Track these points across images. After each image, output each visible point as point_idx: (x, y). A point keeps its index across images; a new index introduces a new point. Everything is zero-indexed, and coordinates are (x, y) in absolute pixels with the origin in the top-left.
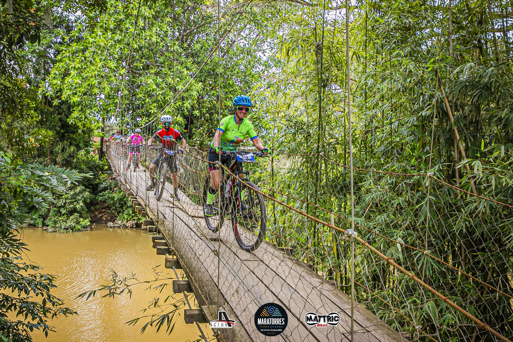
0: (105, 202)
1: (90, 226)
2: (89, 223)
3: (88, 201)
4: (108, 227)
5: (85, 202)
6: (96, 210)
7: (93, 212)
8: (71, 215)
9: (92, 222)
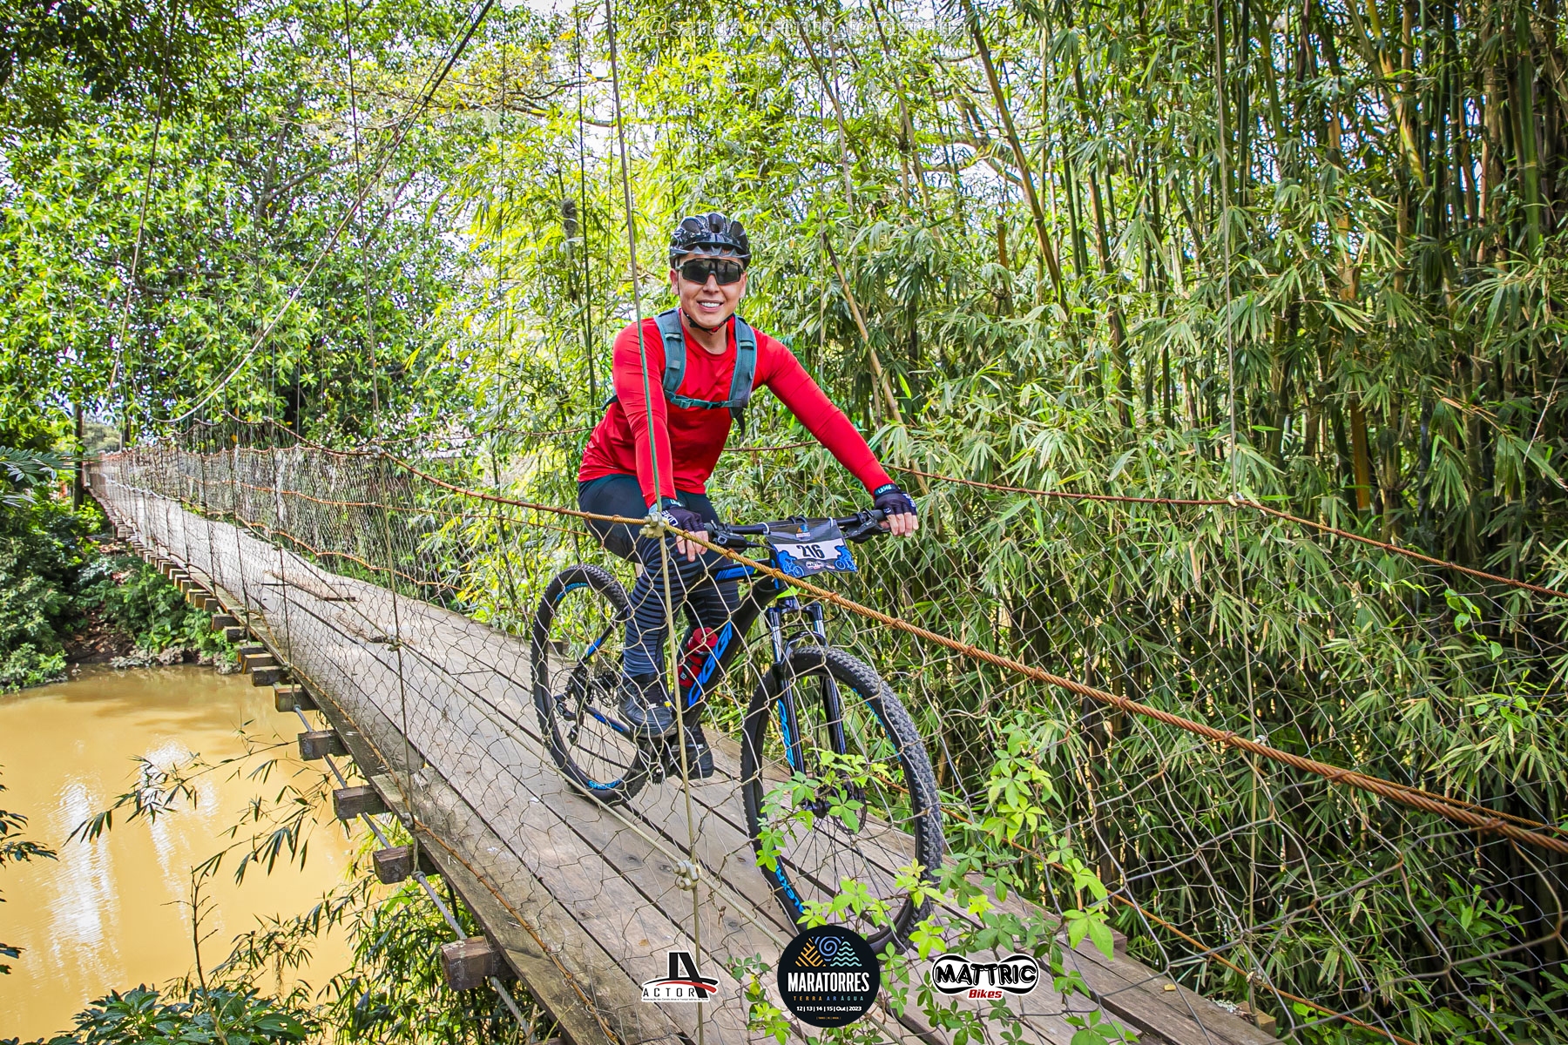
0: (99, 608)
1: (67, 670)
2: (63, 664)
3: (56, 610)
4: (112, 669)
5: (46, 613)
6: (79, 631)
7: (69, 637)
8: (13, 649)
9: (70, 661)
